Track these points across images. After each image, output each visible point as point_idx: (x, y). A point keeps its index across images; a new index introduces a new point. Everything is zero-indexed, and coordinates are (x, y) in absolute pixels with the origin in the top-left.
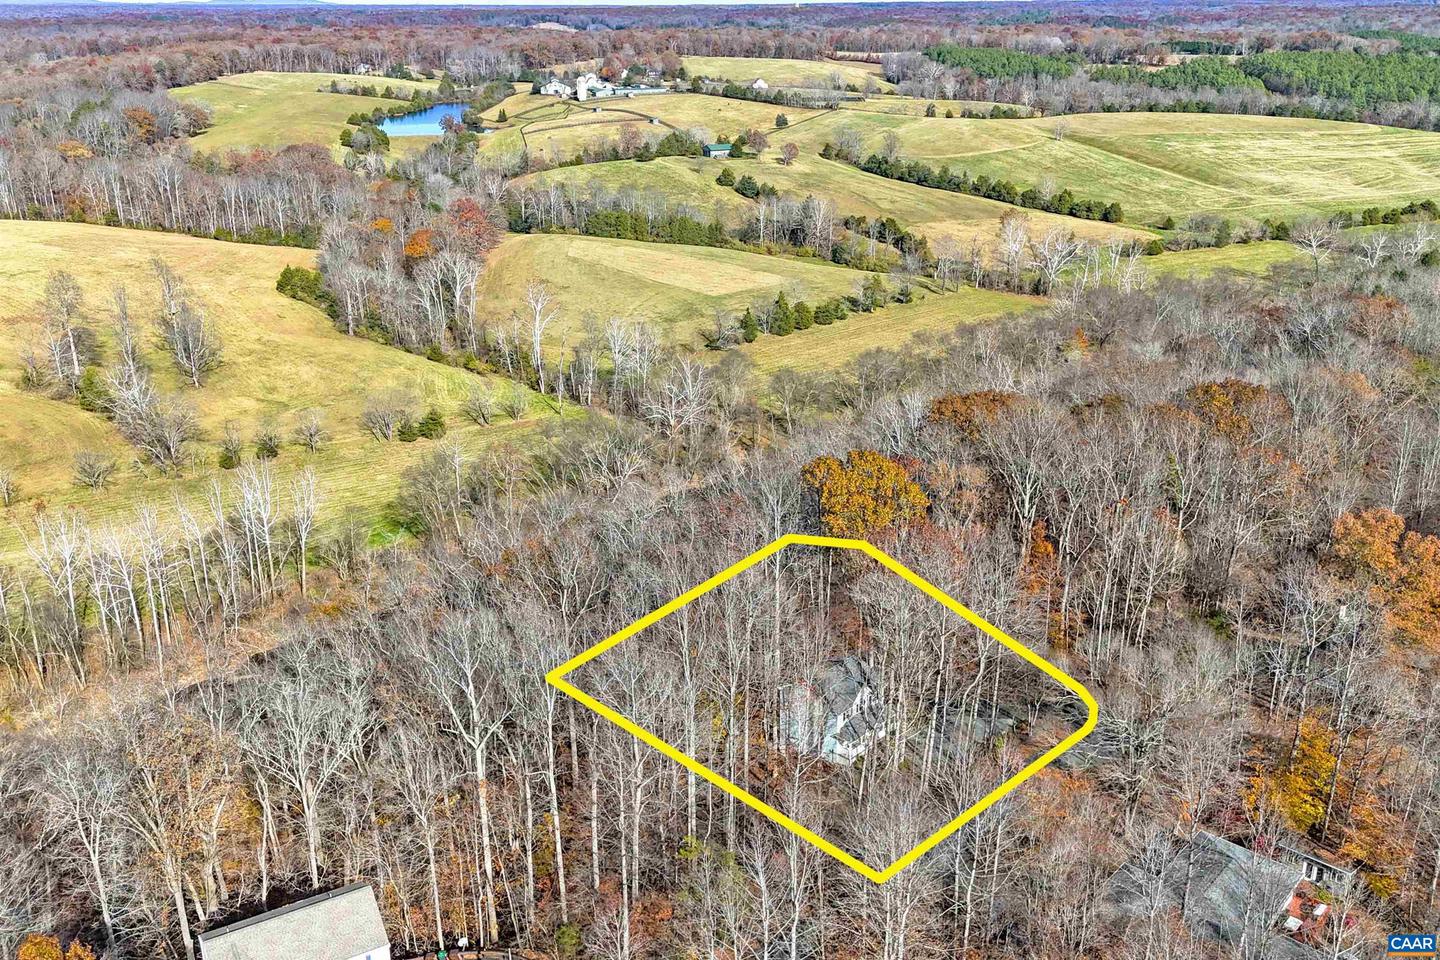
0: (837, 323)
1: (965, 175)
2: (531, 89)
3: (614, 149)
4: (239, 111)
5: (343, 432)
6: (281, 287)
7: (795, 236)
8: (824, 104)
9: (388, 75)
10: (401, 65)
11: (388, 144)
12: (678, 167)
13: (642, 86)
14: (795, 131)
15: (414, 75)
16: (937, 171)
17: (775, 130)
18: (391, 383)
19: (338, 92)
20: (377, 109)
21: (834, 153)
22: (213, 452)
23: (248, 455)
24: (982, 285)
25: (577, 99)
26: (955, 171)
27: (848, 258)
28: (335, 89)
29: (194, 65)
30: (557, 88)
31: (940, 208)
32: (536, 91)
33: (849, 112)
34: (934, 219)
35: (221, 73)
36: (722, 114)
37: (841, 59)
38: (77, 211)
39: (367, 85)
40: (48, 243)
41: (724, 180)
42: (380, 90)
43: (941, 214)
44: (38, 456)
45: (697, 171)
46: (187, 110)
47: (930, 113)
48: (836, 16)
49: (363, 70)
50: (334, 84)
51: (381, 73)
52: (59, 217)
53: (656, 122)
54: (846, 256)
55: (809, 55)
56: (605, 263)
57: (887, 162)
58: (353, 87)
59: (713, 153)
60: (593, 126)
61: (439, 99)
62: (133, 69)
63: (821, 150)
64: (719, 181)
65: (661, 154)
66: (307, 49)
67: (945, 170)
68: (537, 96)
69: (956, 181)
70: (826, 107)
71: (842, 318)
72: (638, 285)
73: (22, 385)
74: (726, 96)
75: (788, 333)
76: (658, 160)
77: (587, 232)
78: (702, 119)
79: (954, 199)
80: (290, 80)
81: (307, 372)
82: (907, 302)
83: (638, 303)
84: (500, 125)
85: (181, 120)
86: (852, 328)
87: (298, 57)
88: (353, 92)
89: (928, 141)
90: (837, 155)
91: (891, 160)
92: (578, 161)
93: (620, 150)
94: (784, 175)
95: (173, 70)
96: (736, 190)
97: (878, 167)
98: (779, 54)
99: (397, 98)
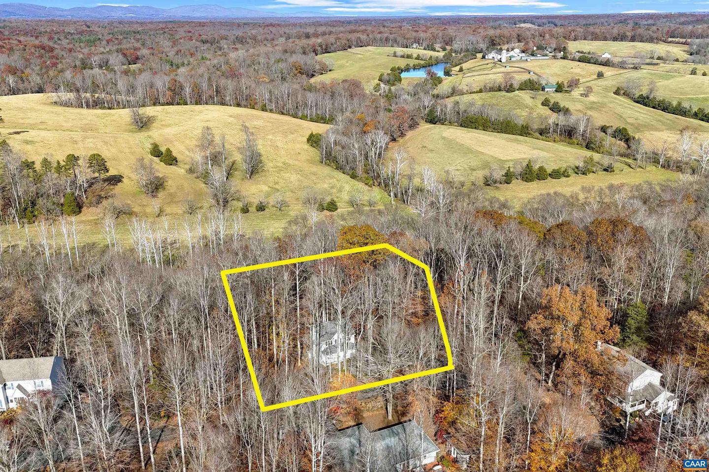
0: (564, 179)
1: (690, 107)
2: (481, 57)
3: (499, 86)
4: (348, 64)
5: (295, 204)
6: (308, 140)
7: (569, 134)
8: (632, 66)
9: (425, 49)
10: (432, 44)
11: (401, 81)
12: (525, 96)
13: (538, 55)
14: (606, 80)
15: (437, 49)
16: (674, 103)
17: (596, 79)
18: (326, 186)
19: (396, 56)
20: (407, 65)
21: (622, 92)
22: (240, 205)
23: (253, 209)
24: (663, 167)
25: (501, 61)
26: (686, 105)
27: (594, 147)
28: (395, 55)
29: (338, 43)
30: (494, 56)
31: (663, 123)
32: (484, 57)
33: (645, 71)
34: (657, 130)
35: (350, 47)
36: (572, 70)
37: (670, 42)
38: (253, 104)
39: (410, 53)
40: (231, 116)
41: (545, 103)
42: (415, 56)
43: (664, 127)
44: (177, 199)
45: (533, 98)
46: (320, 63)
47: (693, 72)
48: (690, 19)
49: (415, 46)
50: (395, 53)
51: (422, 48)
52: (245, 106)
53: (532, 73)
54: (592, 145)
55: (651, 40)
56: (457, 140)
57: (648, 98)
58: (402, 54)
59: (546, 90)
60: (498, 75)
61: (441, 60)
62: (308, 45)
63: (615, 89)
64: (543, 104)
65: (520, 89)
66: (391, 37)
67: (679, 104)
68: (483, 59)
69: (684, 110)
70: (633, 68)
71: (568, 176)
72: (467, 151)
73: (189, 172)
74: (580, 61)
75: (531, 180)
76: (517, 92)
77: (461, 126)
78: (558, 73)
79: (676, 120)
80: (378, 51)
81: (294, 177)
82: (611, 172)
83: (463, 160)
84: (459, 73)
85: (318, 67)
86: (570, 182)
87: (387, 39)
88: (403, 57)
89: (680, 88)
90: (624, 94)
91: (651, 97)
92: (481, 91)
93: (502, 87)
94: (581, 102)
95: (327, 45)
96: (550, 109)
97: (643, 101)
98: (633, 39)
99: (422, 60)
